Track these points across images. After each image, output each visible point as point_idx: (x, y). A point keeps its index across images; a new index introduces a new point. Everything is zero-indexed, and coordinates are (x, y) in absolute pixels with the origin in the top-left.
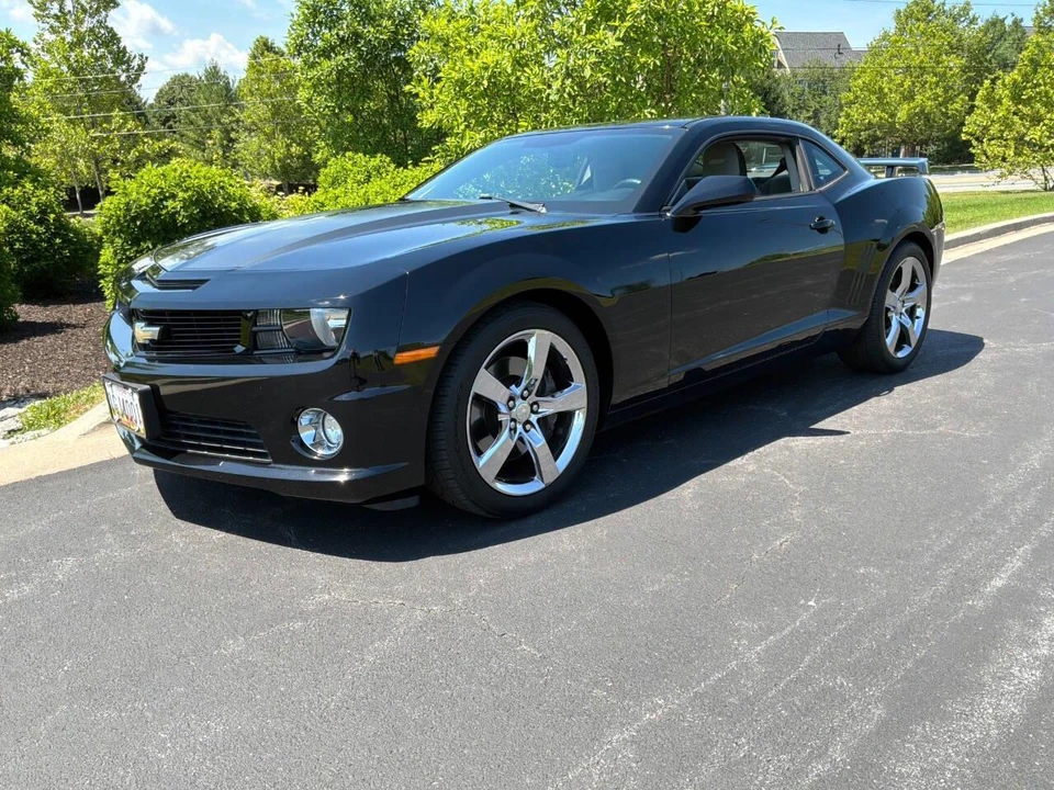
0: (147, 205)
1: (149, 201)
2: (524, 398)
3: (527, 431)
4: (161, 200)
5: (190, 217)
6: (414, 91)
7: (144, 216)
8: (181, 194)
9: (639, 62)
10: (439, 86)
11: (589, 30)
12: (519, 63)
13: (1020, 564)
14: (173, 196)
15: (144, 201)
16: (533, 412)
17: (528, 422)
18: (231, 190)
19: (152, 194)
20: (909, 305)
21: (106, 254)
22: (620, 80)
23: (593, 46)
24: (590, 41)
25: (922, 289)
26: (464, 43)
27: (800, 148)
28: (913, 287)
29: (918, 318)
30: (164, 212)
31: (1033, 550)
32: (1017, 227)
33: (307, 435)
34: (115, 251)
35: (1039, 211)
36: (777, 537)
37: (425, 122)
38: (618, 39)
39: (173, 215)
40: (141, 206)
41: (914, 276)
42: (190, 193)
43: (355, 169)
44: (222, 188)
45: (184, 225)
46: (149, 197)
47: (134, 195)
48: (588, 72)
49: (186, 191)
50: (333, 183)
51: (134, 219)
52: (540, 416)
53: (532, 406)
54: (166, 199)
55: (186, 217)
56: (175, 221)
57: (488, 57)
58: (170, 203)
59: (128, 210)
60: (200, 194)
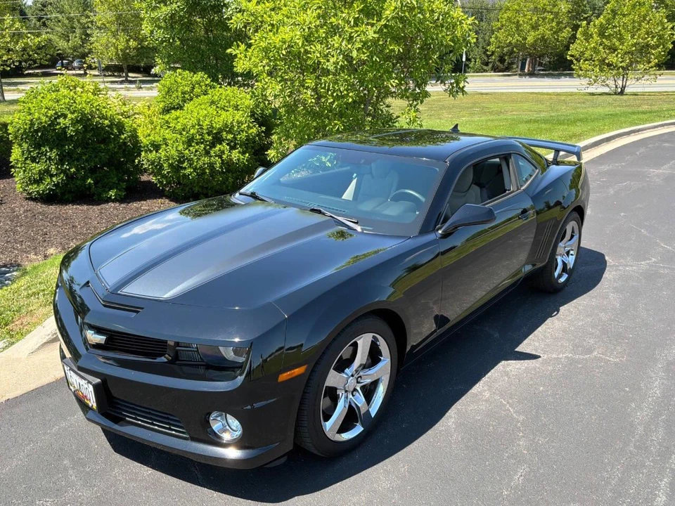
0: (46, 122)
1: (47, 119)
2: (352, 376)
3: (353, 396)
4: (55, 118)
5: (77, 131)
6: (234, 53)
7: (44, 129)
8: (69, 116)
9: (388, 48)
10: (251, 50)
11: (356, 25)
12: (308, 39)
13: (664, 498)
14: (65, 116)
15: (44, 119)
16: (358, 382)
17: (355, 390)
18: (104, 111)
19: (49, 115)
20: (567, 249)
21: (16, 154)
22: (376, 60)
23: (358, 36)
24: (357, 32)
25: (576, 237)
26: (269, 19)
27: (512, 161)
28: (572, 237)
29: (572, 255)
30: (58, 127)
31: (670, 484)
32: (608, 140)
33: (216, 426)
34: (23, 152)
35: (621, 128)
36: (516, 473)
37: (239, 68)
38: (375, 32)
39: (64, 130)
40: (41, 123)
41: (573, 232)
42: (76, 115)
43: (184, 83)
44: (98, 110)
45: (72, 136)
46: (47, 116)
47: (36, 115)
48: (354, 54)
49: (72, 113)
50: (168, 91)
51: (36, 131)
52: (362, 384)
53: (357, 379)
54: (59, 117)
55: (74, 131)
56: (65, 133)
57: (286, 33)
58: (61, 120)
59: (32, 124)
60: (83, 114)
